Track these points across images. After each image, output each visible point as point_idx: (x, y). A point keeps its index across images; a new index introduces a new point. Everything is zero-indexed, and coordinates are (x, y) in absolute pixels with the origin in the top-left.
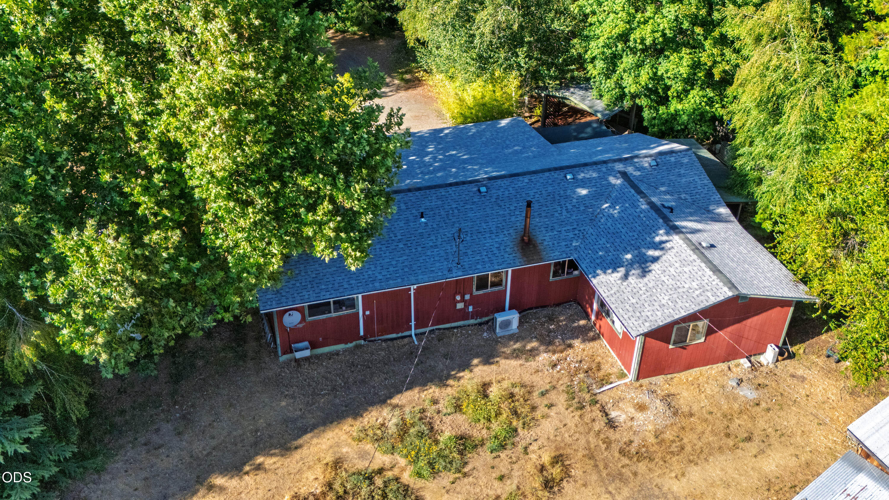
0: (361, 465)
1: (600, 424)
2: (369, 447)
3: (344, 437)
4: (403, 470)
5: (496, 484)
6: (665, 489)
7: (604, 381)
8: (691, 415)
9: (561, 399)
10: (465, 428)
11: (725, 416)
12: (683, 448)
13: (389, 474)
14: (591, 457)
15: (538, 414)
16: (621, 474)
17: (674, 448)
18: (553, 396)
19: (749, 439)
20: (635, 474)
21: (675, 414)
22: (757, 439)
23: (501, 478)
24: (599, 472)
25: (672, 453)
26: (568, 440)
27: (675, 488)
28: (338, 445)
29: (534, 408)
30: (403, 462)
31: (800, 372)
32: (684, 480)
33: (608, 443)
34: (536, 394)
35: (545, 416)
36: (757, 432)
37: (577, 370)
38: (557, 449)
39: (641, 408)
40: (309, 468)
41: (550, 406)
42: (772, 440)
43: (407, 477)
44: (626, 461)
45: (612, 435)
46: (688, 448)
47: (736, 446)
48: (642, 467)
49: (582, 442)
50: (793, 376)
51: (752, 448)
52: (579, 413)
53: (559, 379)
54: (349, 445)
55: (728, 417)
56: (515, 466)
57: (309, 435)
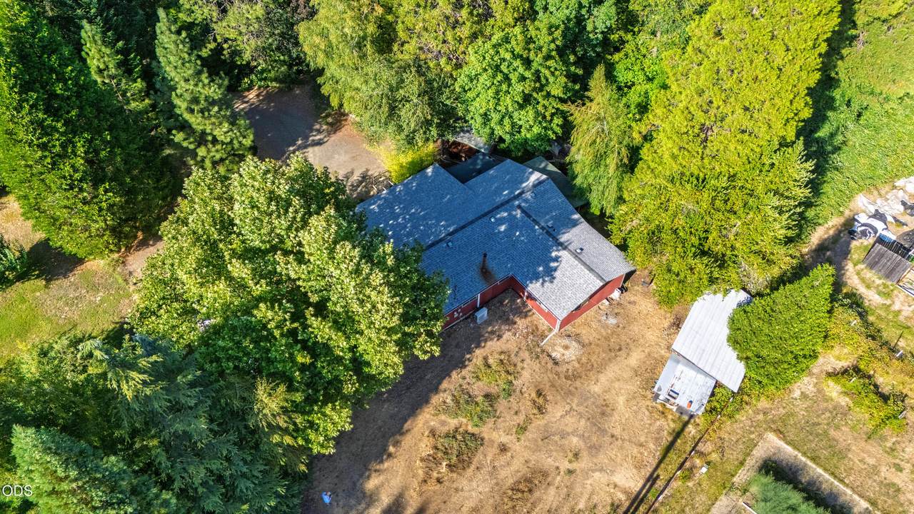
0: (444, 429)
1: (550, 365)
2: (443, 417)
3: (428, 416)
4: (467, 425)
5: (515, 417)
6: (592, 392)
7: (543, 337)
8: (591, 344)
9: (526, 355)
10: (487, 390)
11: (605, 338)
12: (593, 366)
13: (461, 430)
14: (553, 386)
15: (519, 368)
16: (570, 391)
17: (589, 367)
18: (521, 354)
19: (620, 349)
20: (576, 388)
21: (583, 346)
22: (623, 347)
23: (516, 413)
24: (560, 393)
25: (589, 370)
26: (539, 379)
27: (596, 390)
28: (427, 422)
29: (515, 365)
30: (464, 420)
31: (632, 299)
32: (599, 384)
33: (557, 374)
34: (512, 356)
35: (523, 368)
36: (623, 343)
37: (528, 333)
38: (536, 387)
39: (566, 347)
40: (420, 440)
41: (523, 361)
42: (631, 346)
43: (471, 429)
44: (569, 382)
45: (558, 369)
46: (595, 365)
47: (616, 356)
48: (578, 383)
49: (546, 378)
50: (630, 303)
51: (623, 353)
52: (538, 361)
53: (521, 343)
54: (433, 420)
55: (607, 339)
56: (520, 404)
57: (409, 422)
